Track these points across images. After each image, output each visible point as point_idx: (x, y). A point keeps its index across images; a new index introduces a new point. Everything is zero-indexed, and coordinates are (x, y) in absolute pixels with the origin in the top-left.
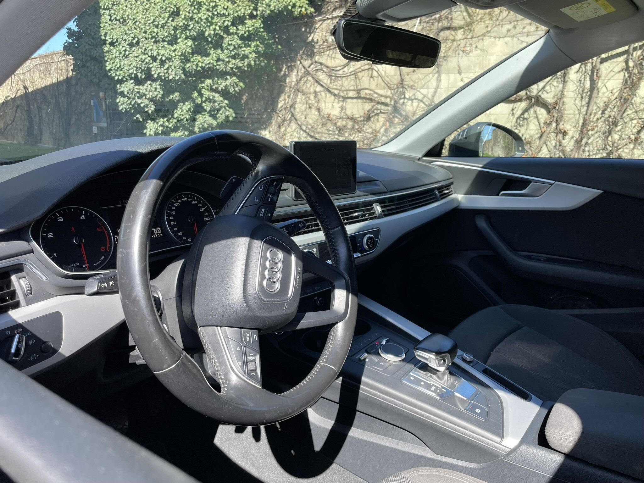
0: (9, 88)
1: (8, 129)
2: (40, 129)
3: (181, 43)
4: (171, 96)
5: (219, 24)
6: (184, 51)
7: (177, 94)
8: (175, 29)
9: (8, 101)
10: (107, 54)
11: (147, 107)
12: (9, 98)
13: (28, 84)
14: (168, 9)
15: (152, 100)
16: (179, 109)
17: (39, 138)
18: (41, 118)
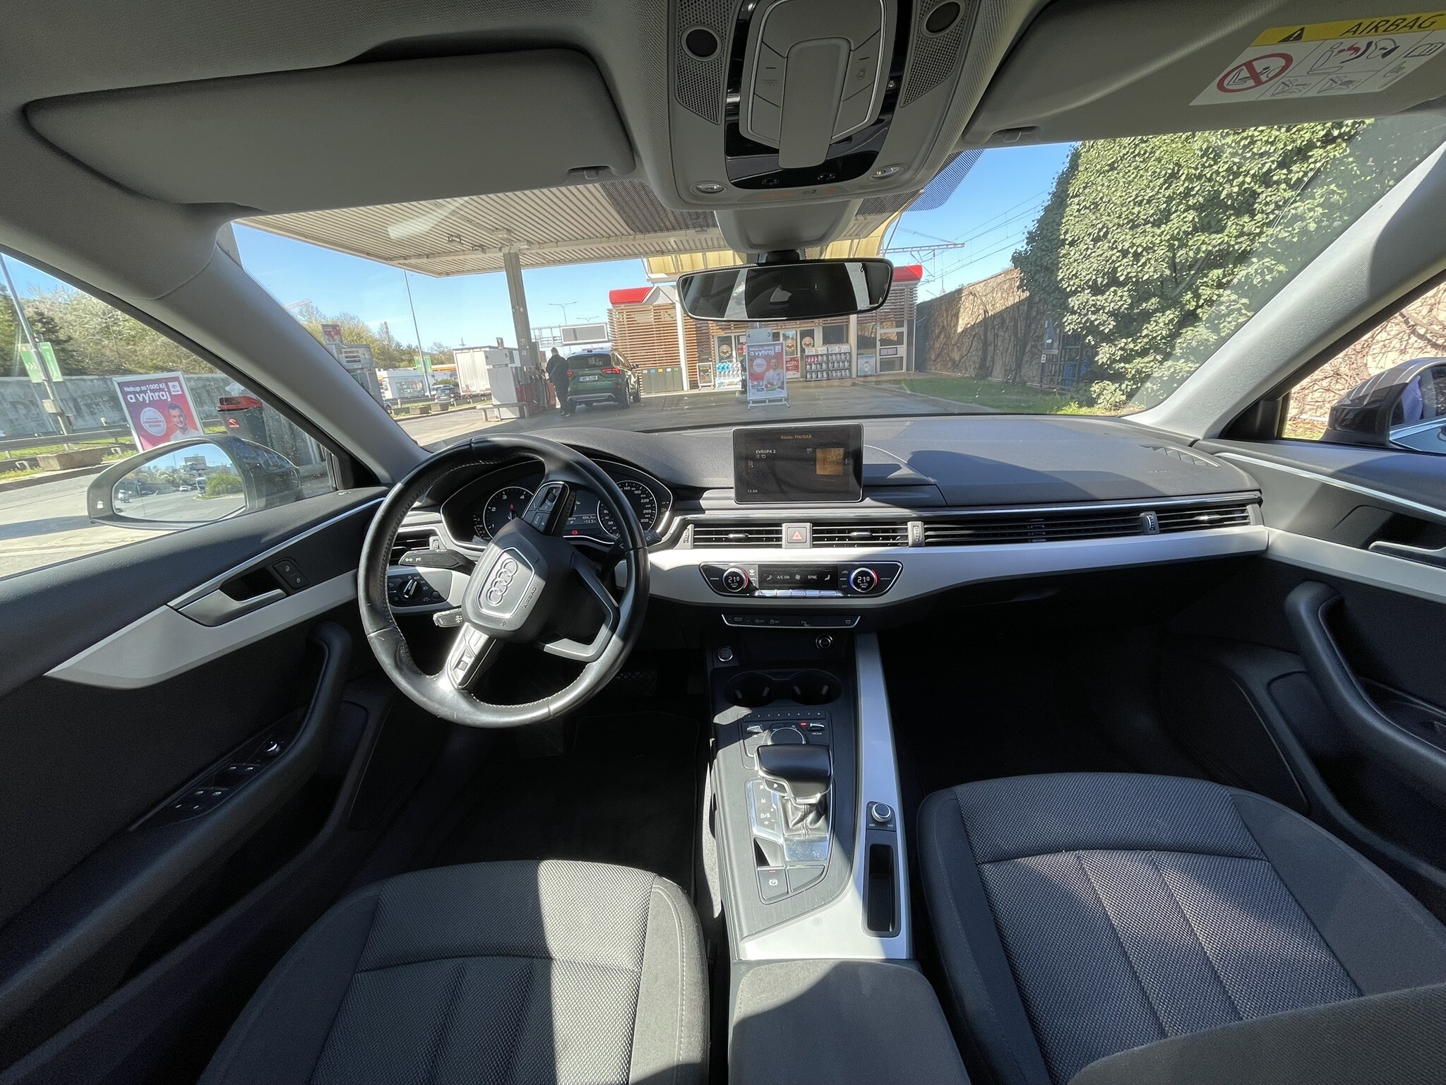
0: (970, 313)
1: (962, 361)
2: (993, 361)
3: (1175, 221)
4: (1144, 305)
5: (1252, 172)
6: (1176, 232)
7: (1153, 300)
8: (1170, 199)
9: (967, 329)
10: (1062, 259)
11: (1103, 325)
12: (969, 325)
13: (989, 307)
14: (1163, 172)
15: (1112, 314)
16: (1152, 322)
17: (990, 369)
18: (995, 346)
